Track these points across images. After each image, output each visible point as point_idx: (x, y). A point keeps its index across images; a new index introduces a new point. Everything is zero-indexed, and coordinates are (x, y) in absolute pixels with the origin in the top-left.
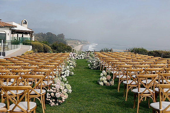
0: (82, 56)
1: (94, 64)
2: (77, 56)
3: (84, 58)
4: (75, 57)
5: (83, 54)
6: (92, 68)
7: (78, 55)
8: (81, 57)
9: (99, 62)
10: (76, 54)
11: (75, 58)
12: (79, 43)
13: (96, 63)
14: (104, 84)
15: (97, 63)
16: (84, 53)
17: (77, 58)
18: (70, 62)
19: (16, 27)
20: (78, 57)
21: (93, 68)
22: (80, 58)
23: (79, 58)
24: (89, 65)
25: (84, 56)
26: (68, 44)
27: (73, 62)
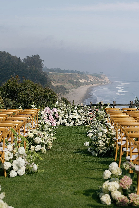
0: (77, 117)
1: (101, 142)
2: (63, 119)
3: (80, 123)
4: (59, 120)
5: (79, 111)
6: (94, 153)
7: (67, 116)
8: (74, 120)
9: (114, 136)
10: (59, 111)
11: (59, 123)
12: (82, 81)
13: (104, 140)
14: (114, 201)
15: (108, 139)
16: (82, 111)
17: (63, 124)
18: (35, 136)
20: (65, 120)
21: (96, 152)
22: (72, 124)
23: (68, 124)
24: (87, 144)
25: (83, 117)
26: (51, 83)
27: (44, 135)
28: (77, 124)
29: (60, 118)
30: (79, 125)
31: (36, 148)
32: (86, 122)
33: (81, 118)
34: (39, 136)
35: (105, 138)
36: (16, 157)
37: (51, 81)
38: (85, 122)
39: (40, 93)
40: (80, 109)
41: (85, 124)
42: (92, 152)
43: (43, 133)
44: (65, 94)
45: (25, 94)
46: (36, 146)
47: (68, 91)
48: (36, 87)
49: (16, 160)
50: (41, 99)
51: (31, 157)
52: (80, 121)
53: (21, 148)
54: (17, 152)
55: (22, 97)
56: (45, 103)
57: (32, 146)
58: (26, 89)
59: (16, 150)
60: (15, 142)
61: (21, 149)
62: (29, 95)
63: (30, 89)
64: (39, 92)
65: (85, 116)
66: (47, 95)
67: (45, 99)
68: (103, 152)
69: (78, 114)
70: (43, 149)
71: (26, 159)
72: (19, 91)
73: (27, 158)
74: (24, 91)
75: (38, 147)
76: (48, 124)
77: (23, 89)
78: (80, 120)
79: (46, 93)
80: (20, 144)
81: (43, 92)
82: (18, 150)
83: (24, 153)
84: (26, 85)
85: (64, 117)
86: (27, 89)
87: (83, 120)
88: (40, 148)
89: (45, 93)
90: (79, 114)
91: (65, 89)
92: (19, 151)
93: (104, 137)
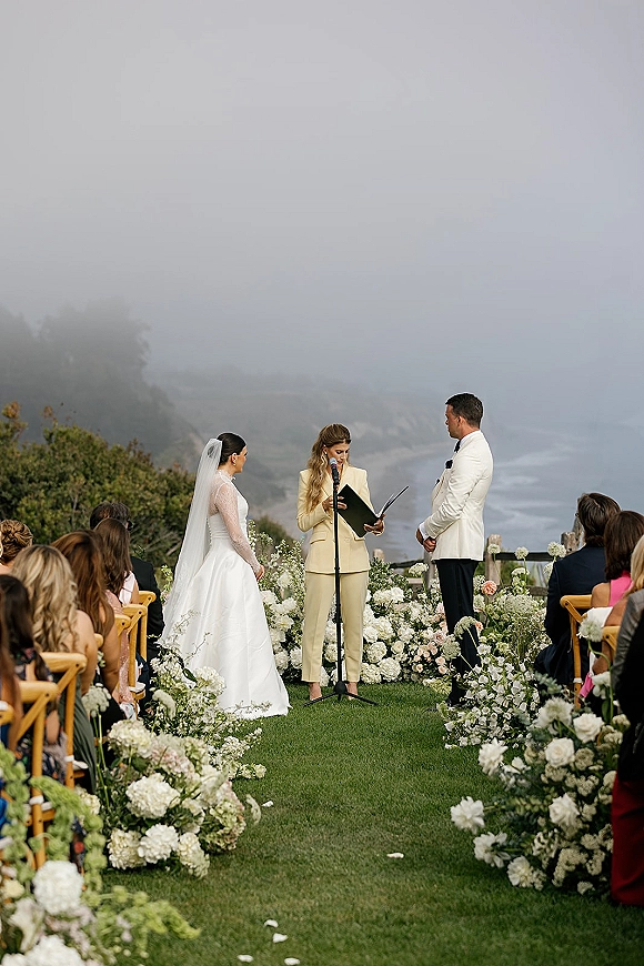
2: (289, 644)
5: (381, 596)
6: (519, 871)
13: (586, 785)
16: (398, 594)
21: (535, 863)
24: (471, 811)
26: (193, 445)
27: (194, 761)
28: (370, 674)
30: (384, 682)
31: (143, 847)
32: (423, 660)
33: (394, 640)
34: (165, 767)
35: (587, 773)
36: (19, 933)
37: (192, 435)
38: (417, 658)
39: (142, 499)
40: (387, 587)
41: (421, 675)
42: (506, 863)
43: (188, 745)
44: (269, 500)
45: (55, 507)
46: (147, 833)
47: (280, 484)
48: (115, 466)
49: (19, 957)
50: (146, 533)
51: (126, 925)
52: (390, 654)
53: (54, 872)
54: (24, 896)
55: (43, 523)
56: (168, 550)
57: (117, 834)
58: (63, 478)
59: (15, 883)
60: (13, 831)
61: (57, 880)
62: (77, 508)
63: (87, 477)
64: (136, 495)
65: (418, 627)
66: (177, 510)
67: (170, 530)
68: (580, 867)
69: (376, 616)
70: (189, 848)
71: (86, 946)
72: (26, 486)
73: (94, 934)
74: (50, 487)
75: (160, 842)
76: (208, 683)
77: (46, 480)
78: (389, 647)
79: (173, 495)
80: (46, 839)
81: (156, 490)
82: (32, 888)
83: (74, 905)
84: (59, 455)
85: (294, 631)
86: (68, 479)
87: (406, 650)
88: (173, 845)
89: (166, 495)
90: (383, 614)
91: (267, 475)
92: (38, 892)
93: (581, 765)
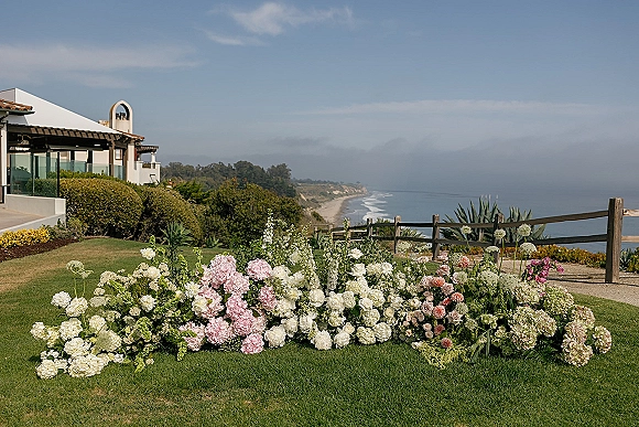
0: (365, 302)
2: (298, 311)
3: (385, 332)
4: (277, 321)
5: (375, 268)
7: (317, 296)
11: (277, 335)
17: (301, 340)
19: (27, 111)
20: (308, 320)
22: (343, 337)
23: (322, 340)
25: (396, 300)
26: (301, 196)
28: (367, 336)
29: (284, 307)
30: (377, 343)
32: (411, 325)
33: (385, 306)
38: (406, 324)
41: (410, 339)
52: (383, 319)
69: (370, 286)
78: (381, 314)
87: (396, 316)
